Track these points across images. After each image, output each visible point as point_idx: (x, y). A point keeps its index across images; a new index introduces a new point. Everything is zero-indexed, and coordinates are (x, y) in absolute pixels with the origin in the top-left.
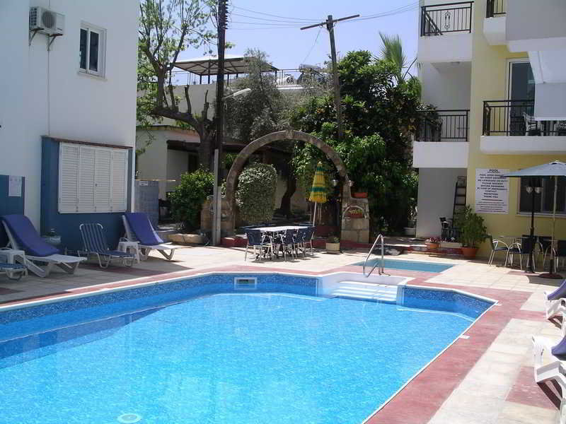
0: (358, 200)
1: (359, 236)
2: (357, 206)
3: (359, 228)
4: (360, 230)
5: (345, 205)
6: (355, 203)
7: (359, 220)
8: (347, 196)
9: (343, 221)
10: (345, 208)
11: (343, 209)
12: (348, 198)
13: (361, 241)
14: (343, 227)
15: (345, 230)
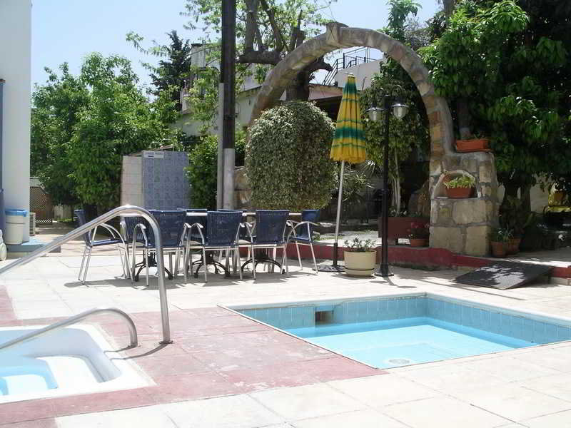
0: (463, 156)
1: (464, 240)
2: (460, 172)
3: (466, 220)
4: (468, 225)
5: (436, 171)
6: (457, 162)
7: (466, 203)
8: (440, 149)
9: (433, 205)
10: (437, 178)
11: (432, 179)
12: (442, 154)
13: (469, 250)
14: (433, 220)
15: (435, 225)
